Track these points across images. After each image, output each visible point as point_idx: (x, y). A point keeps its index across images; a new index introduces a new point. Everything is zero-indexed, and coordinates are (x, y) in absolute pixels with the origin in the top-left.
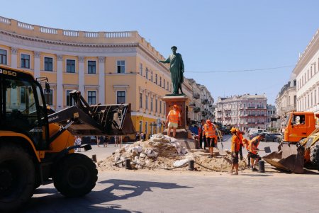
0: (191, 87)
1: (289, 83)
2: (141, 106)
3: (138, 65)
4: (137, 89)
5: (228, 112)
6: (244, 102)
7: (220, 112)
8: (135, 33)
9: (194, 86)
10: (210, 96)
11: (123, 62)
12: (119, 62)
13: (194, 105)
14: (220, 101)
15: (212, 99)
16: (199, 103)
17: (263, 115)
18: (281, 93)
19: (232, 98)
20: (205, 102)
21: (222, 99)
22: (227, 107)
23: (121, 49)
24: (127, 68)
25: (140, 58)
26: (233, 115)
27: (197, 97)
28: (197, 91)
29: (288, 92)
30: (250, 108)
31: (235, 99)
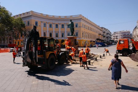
0: (102, 30)
1: (136, 26)
2: (83, 37)
3: (82, 24)
4: (81, 32)
5: (117, 36)
6: (122, 33)
7: (114, 37)
8: (80, 15)
9: (103, 29)
10: (110, 32)
11: (77, 24)
12: (76, 24)
13: (103, 35)
14: (114, 33)
15: (111, 33)
16: (105, 34)
17: (129, 37)
18: (134, 30)
19: (118, 32)
20: (107, 34)
21: (115, 32)
22: (117, 35)
23: (77, 20)
24: (78, 26)
25: (82, 22)
26: (118, 37)
27: (104, 32)
28: (105, 31)
29: (136, 30)
30: (124, 35)
31: (119, 32)
